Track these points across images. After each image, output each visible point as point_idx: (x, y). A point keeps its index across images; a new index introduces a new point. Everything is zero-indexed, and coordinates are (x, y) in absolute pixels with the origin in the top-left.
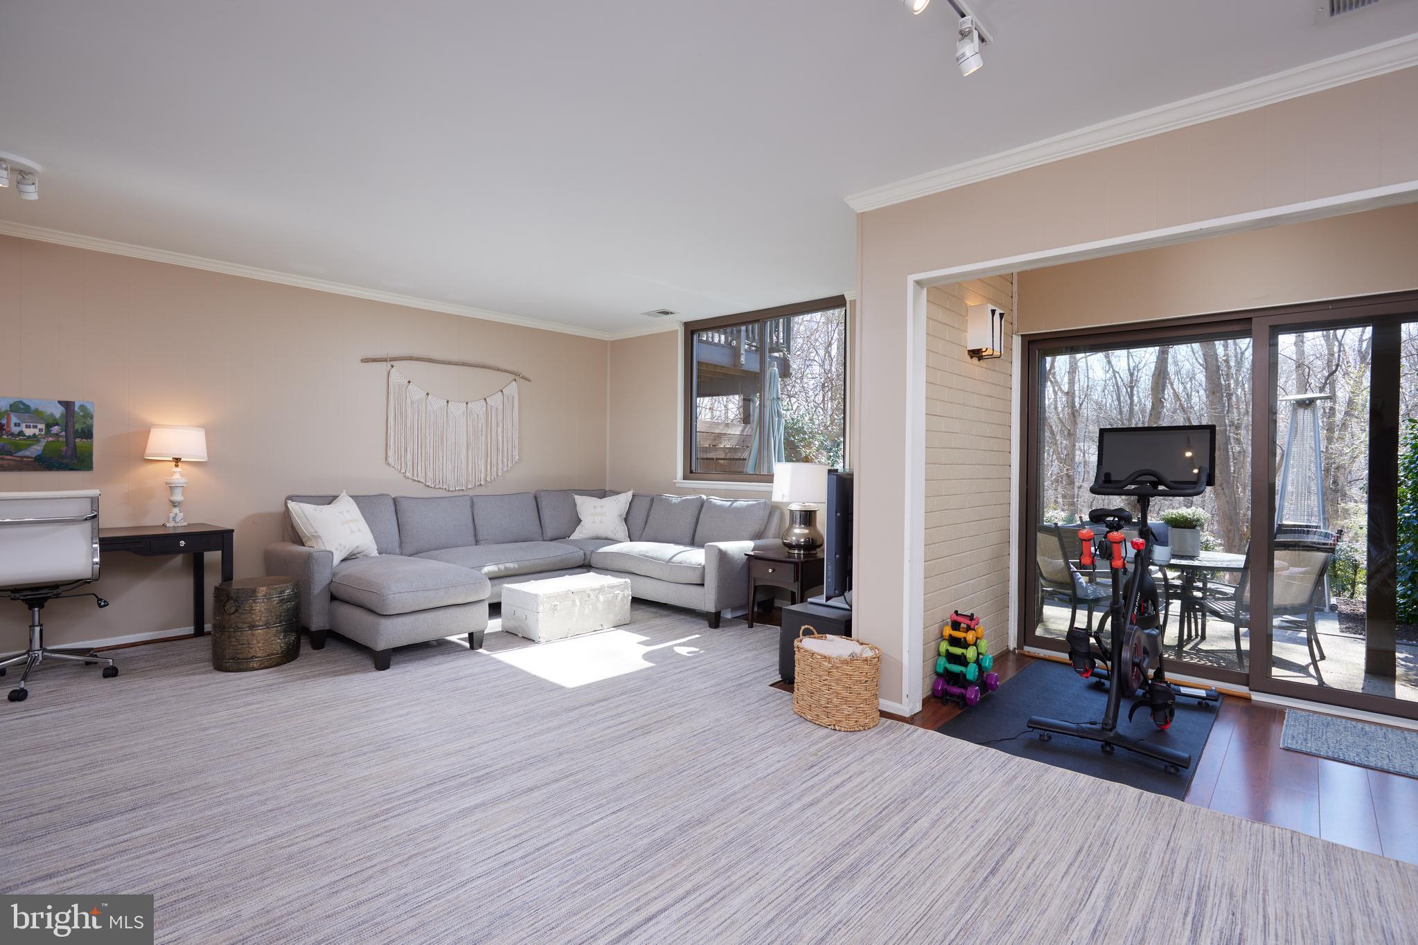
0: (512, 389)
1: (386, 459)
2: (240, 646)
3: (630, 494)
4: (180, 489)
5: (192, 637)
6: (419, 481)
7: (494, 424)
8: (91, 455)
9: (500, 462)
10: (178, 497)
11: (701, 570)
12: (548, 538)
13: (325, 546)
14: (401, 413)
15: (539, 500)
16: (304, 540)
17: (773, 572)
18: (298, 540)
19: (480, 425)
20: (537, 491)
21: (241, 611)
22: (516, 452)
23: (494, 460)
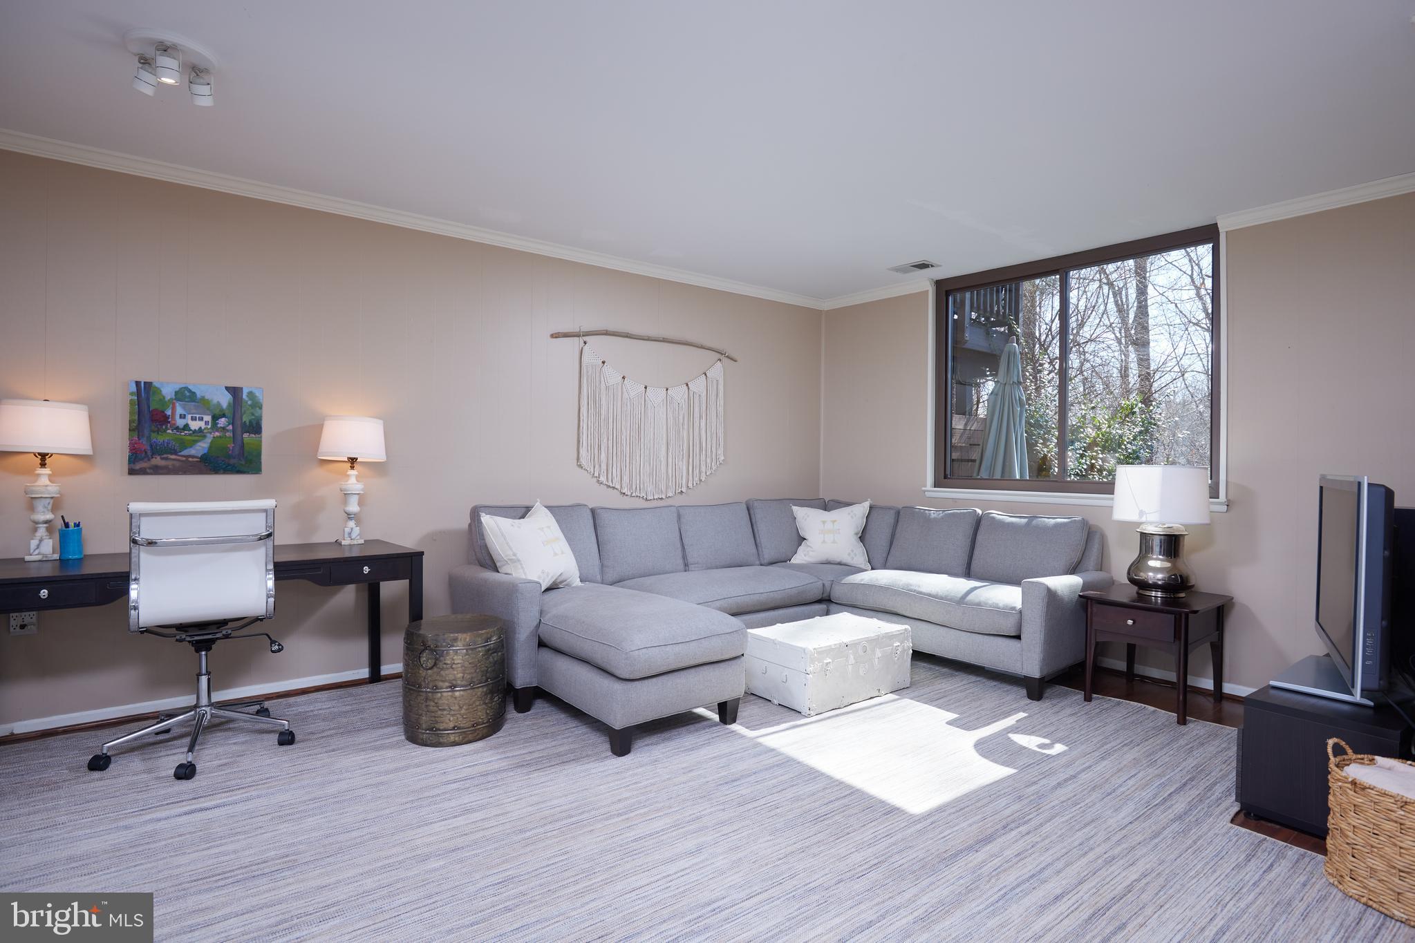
0: (717, 371)
1: (578, 459)
2: (439, 712)
3: (867, 505)
4: (357, 497)
5: (366, 683)
6: (614, 488)
7: (697, 415)
8: (259, 455)
9: (703, 463)
10: (353, 507)
11: (1017, 617)
12: (766, 561)
13: (525, 574)
14: (595, 402)
15: (752, 512)
16: (498, 564)
17: (1134, 623)
18: (491, 564)
19: (681, 417)
20: (750, 500)
21: (441, 665)
22: (721, 451)
23: (697, 462)
